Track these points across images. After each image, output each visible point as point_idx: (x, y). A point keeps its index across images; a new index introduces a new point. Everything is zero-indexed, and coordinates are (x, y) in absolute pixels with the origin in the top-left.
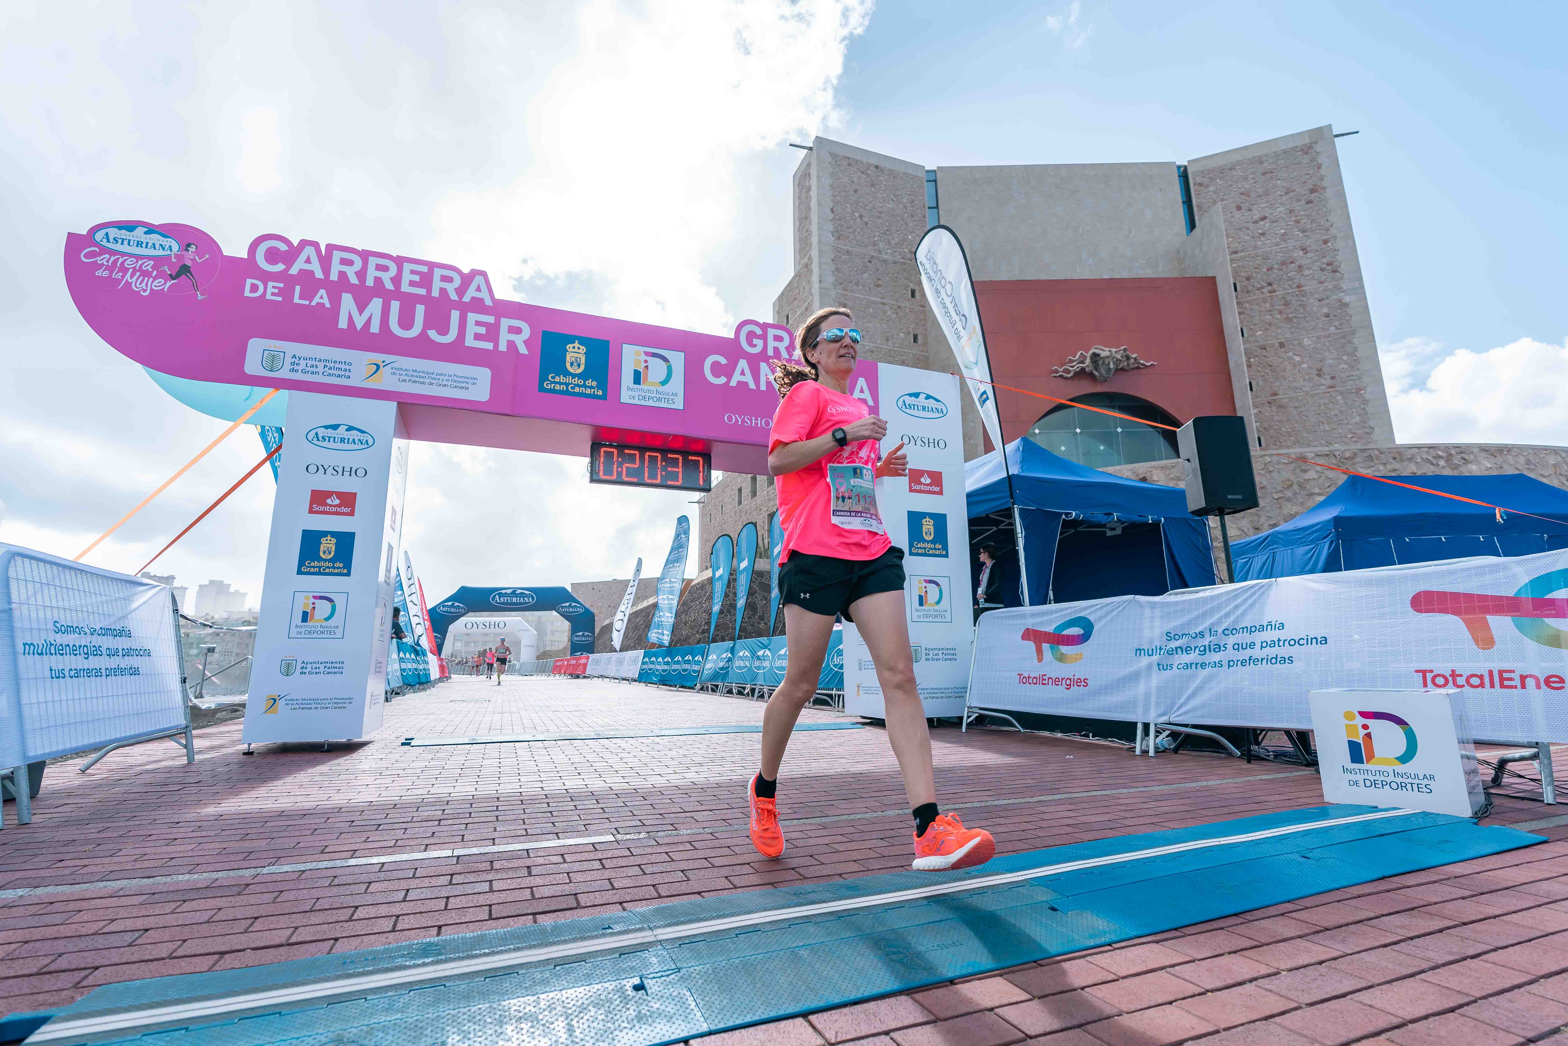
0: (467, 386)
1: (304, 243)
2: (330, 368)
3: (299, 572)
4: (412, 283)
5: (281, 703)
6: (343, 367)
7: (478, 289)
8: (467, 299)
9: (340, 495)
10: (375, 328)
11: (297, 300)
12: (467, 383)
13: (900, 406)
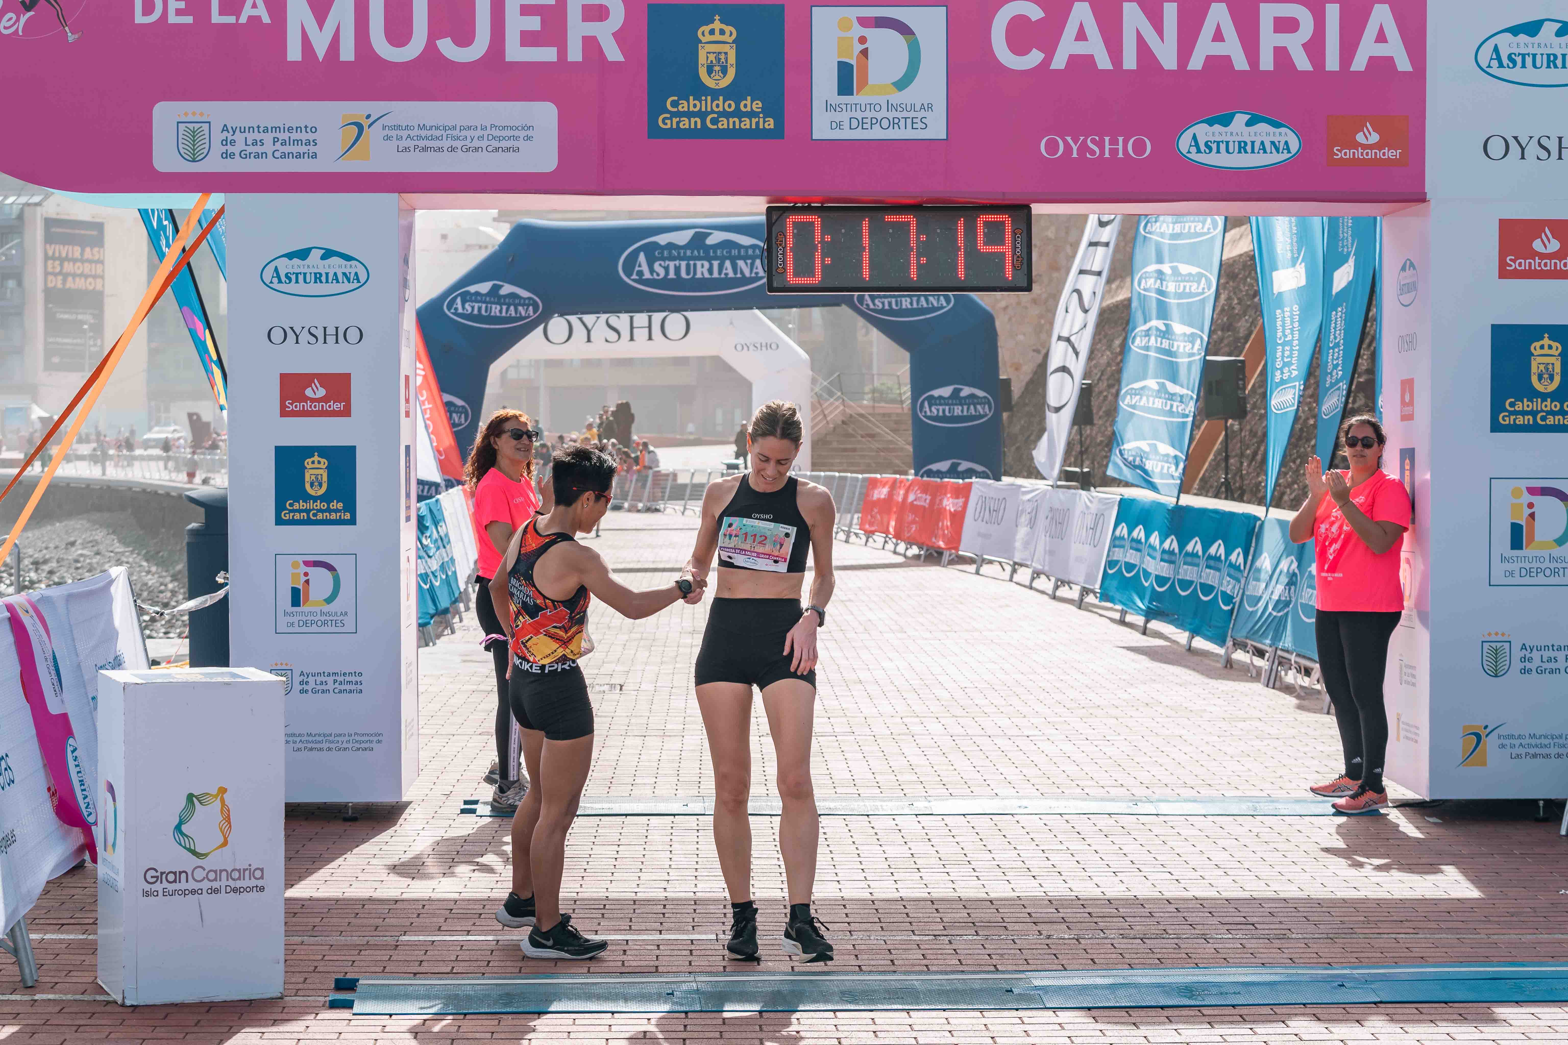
0: (516, 144)
2: (284, 143)
3: (279, 521)
6: (304, 136)
9: (325, 379)
10: (347, 53)
11: (216, 18)
12: (516, 138)
13: (1484, 62)
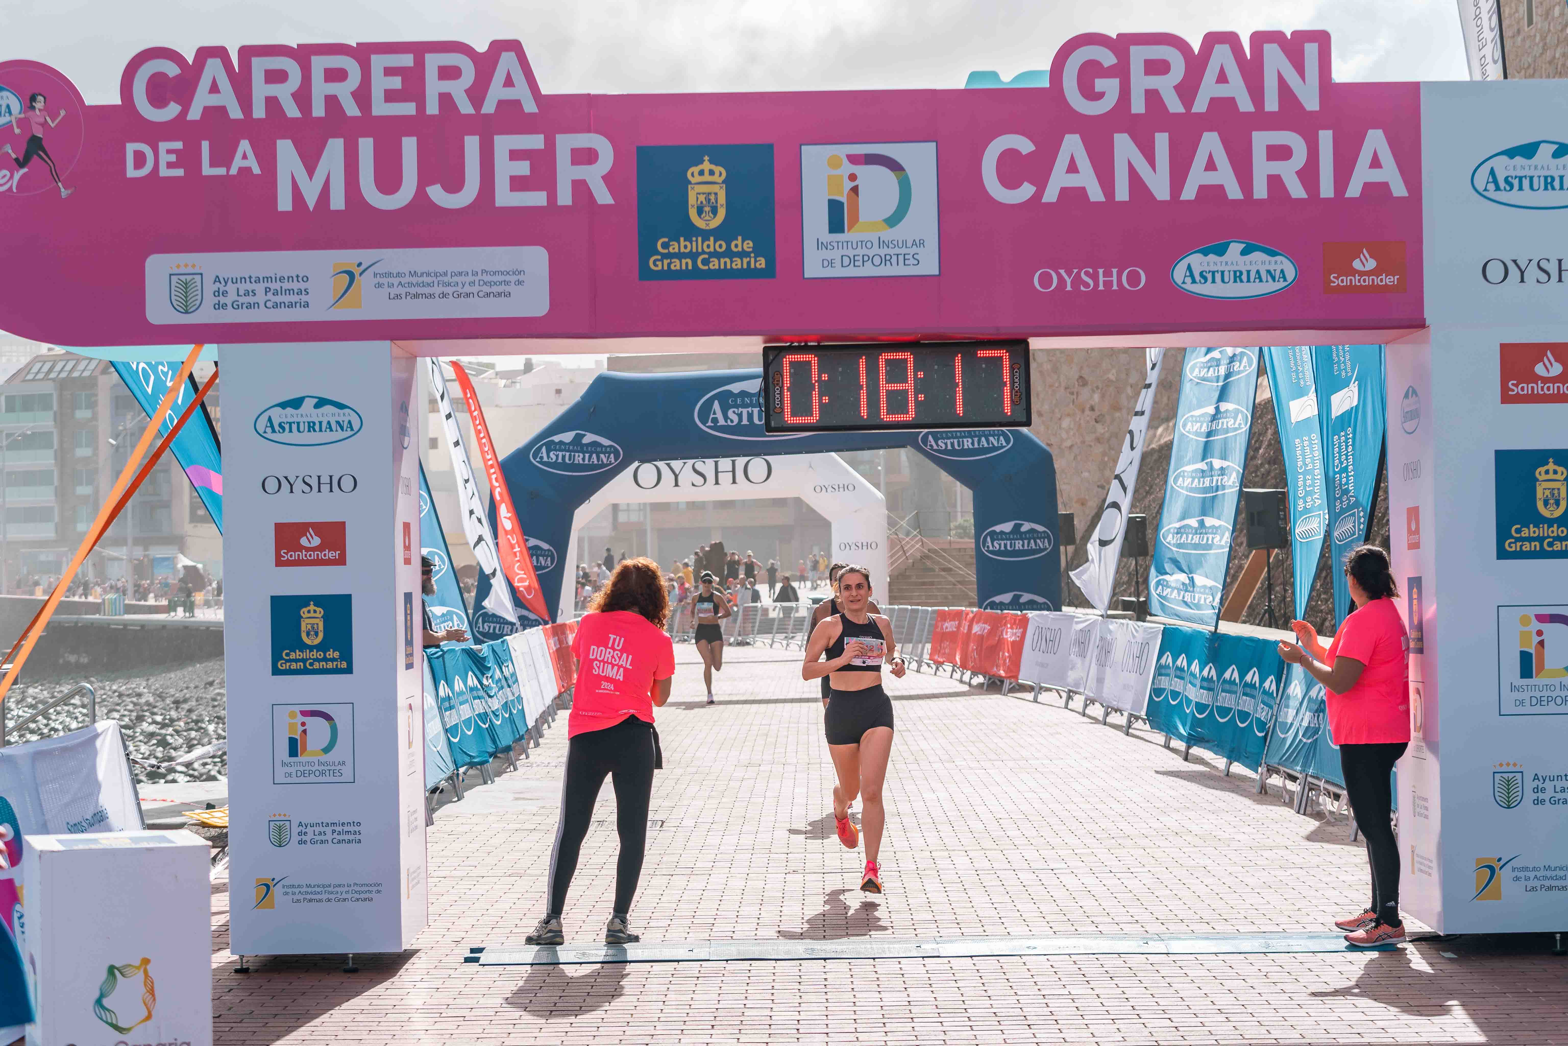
0: (507, 289)
1: (205, 53)
2: (276, 293)
3: (276, 671)
4: (391, 96)
5: (277, 891)
6: (295, 286)
7: (509, 82)
8: (489, 107)
9: (320, 528)
10: (338, 202)
11: (207, 170)
12: (507, 283)
13: (1480, 187)
